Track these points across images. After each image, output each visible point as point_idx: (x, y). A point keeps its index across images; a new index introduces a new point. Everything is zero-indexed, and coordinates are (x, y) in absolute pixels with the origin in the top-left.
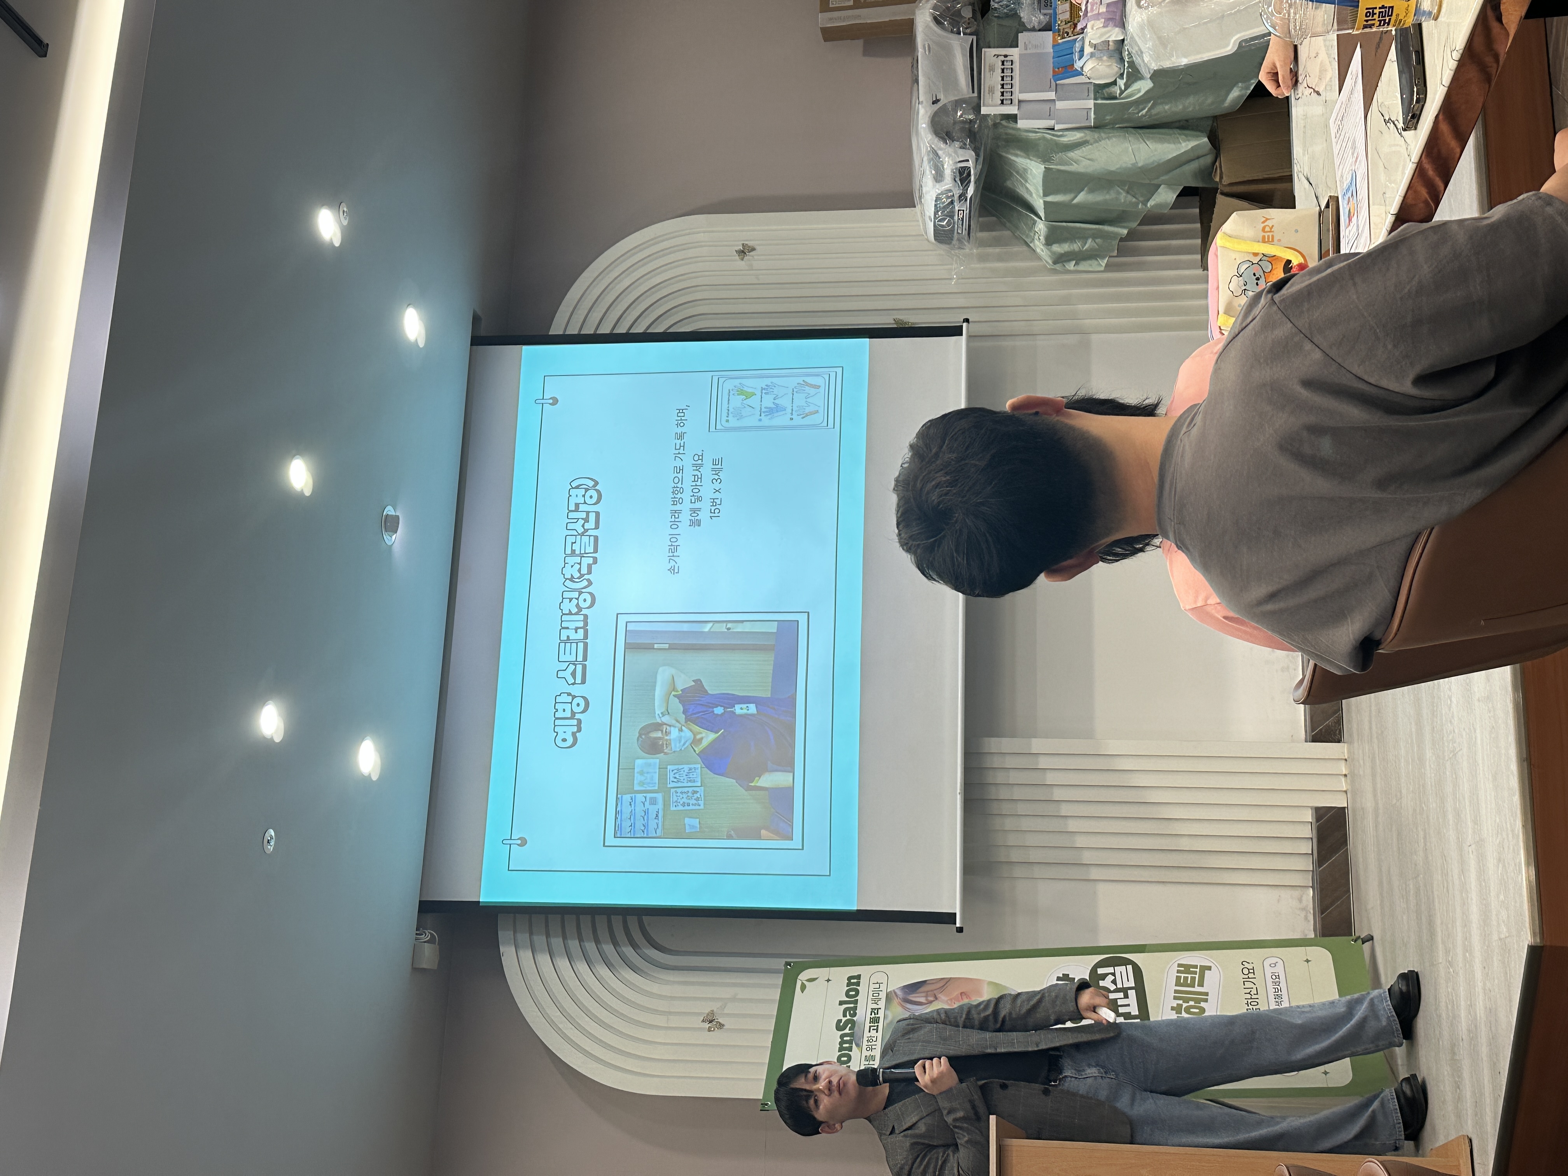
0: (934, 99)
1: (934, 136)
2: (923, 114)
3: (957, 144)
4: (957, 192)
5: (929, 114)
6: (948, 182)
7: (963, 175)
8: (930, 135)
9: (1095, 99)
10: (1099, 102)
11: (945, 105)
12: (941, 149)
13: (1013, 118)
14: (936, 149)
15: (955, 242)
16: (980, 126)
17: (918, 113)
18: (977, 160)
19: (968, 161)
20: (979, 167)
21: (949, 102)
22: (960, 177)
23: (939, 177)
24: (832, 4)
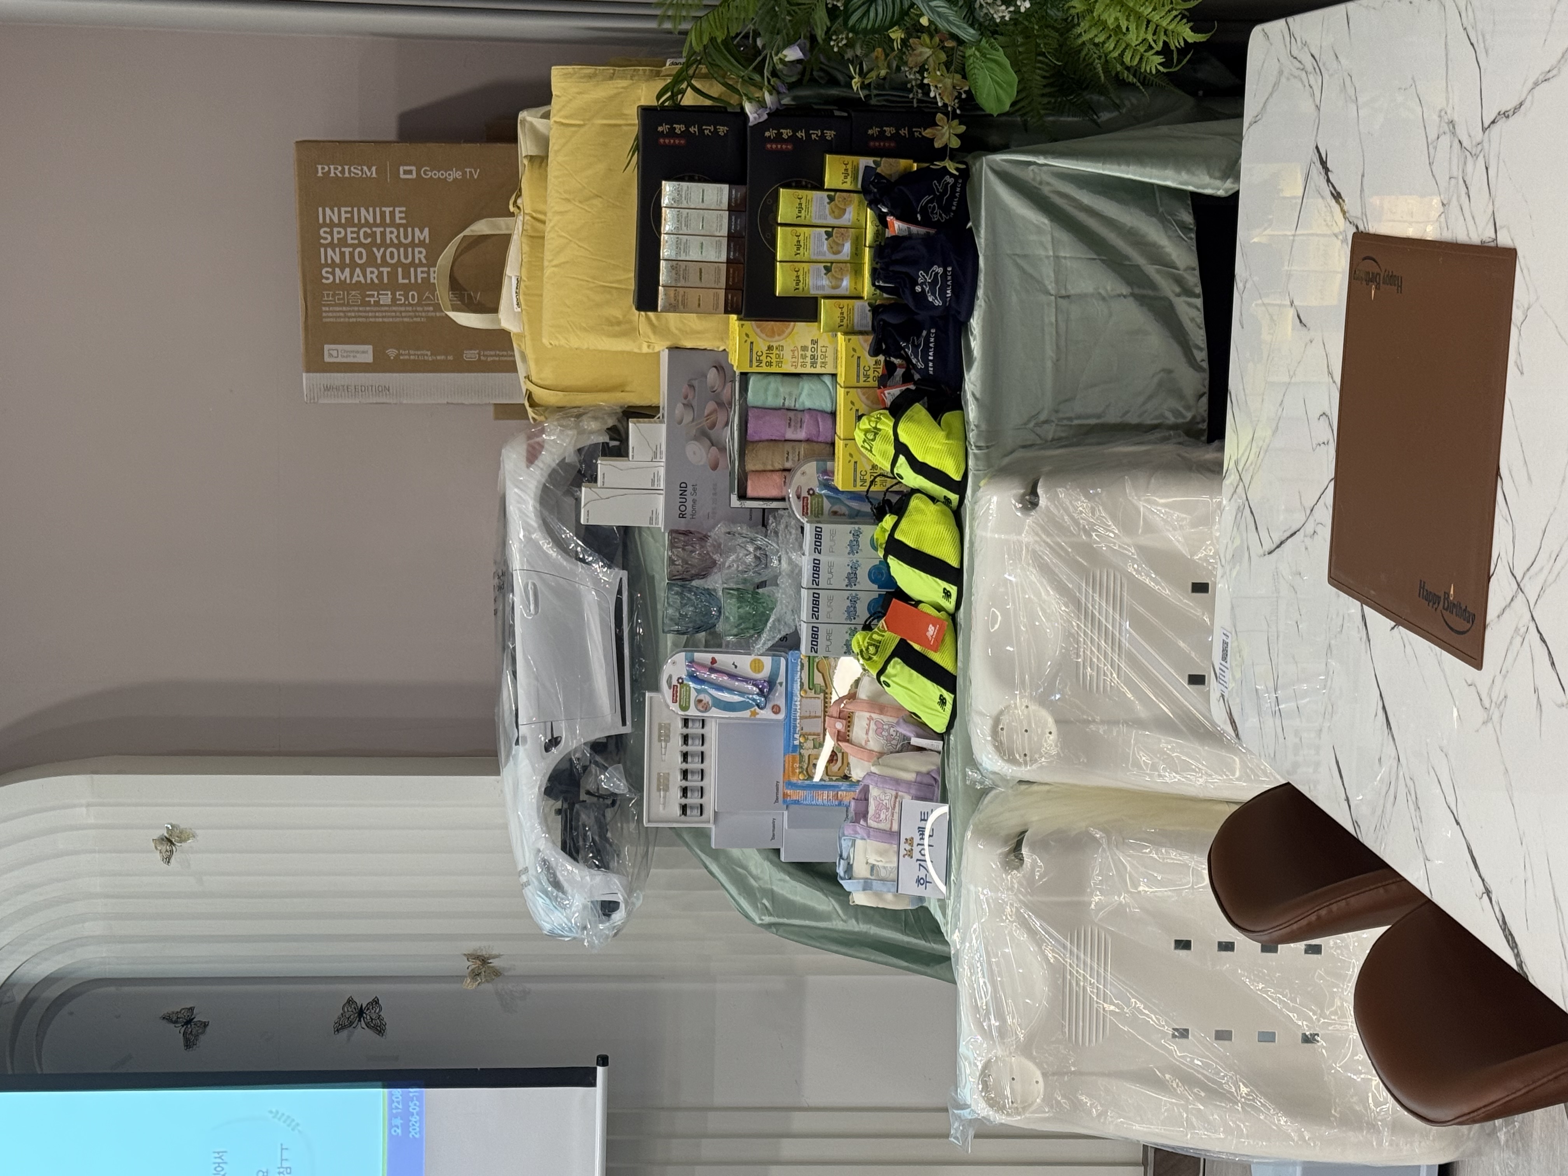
2: (528, 775)
24: (331, 355)
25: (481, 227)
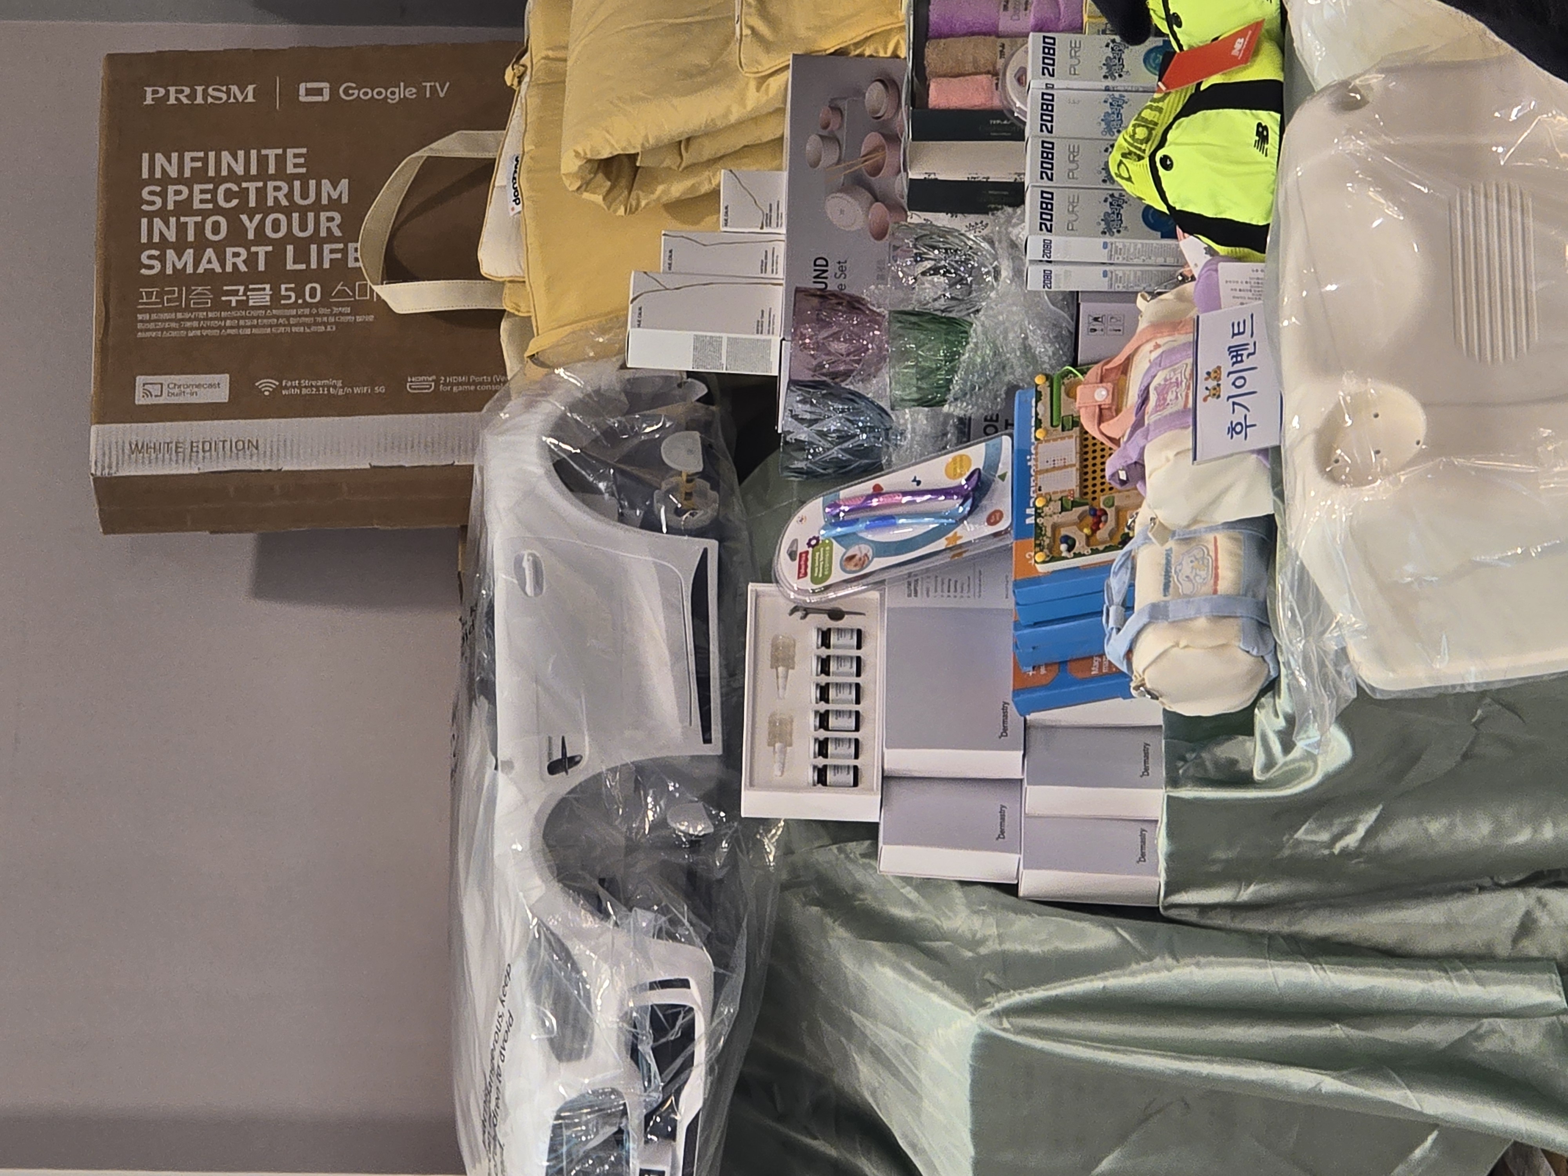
0: (557, 755)
1: (557, 887)
2: (513, 805)
3: (644, 919)
4: (638, 1101)
5: (535, 807)
6: (606, 1062)
7: (664, 1036)
8: (537, 881)
9: (1173, 781)
10: (1187, 793)
11: (597, 779)
12: (582, 935)
13: (860, 836)
14: (559, 932)
16: (732, 858)
17: (492, 802)
18: (719, 982)
19: (684, 984)
20: (728, 1010)
21: (614, 770)
22: (655, 1040)
23: (569, 1039)
24: (147, 393)
25: (450, 145)
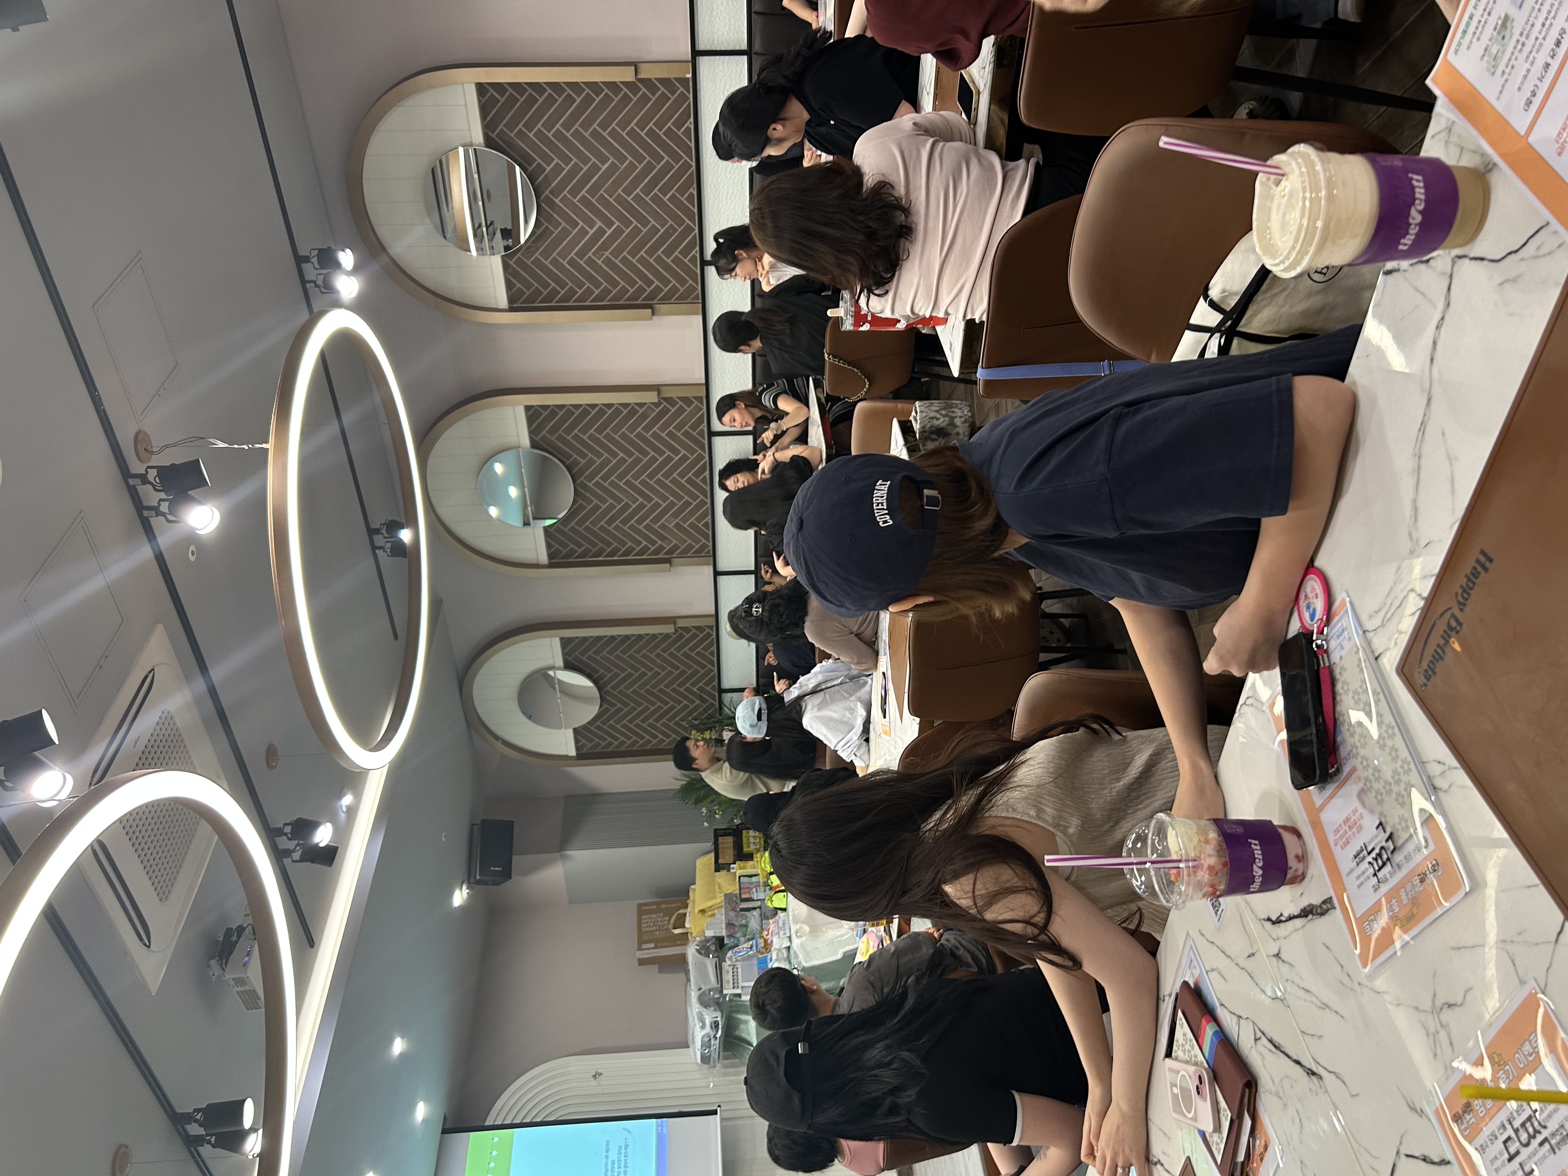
0: (699, 989)
1: (700, 1006)
2: (694, 995)
3: (712, 1009)
4: (712, 1034)
5: (696, 995)
6: (708, 1029)
7: (715, 1025)
8: (697, 1006)
11: (704, 991)
12: (703, 1012)
13: (739, 995)
14: (700, 1012)
15: (711, 1063)
16: (723, 1000)
17: (691, 995)
18: (721, 1017)
19: (717, 1017)
20: (723, 1020)
21: (707, 989)
23: (703, 1027)
24: (644, 946)
25: (681, 911)
